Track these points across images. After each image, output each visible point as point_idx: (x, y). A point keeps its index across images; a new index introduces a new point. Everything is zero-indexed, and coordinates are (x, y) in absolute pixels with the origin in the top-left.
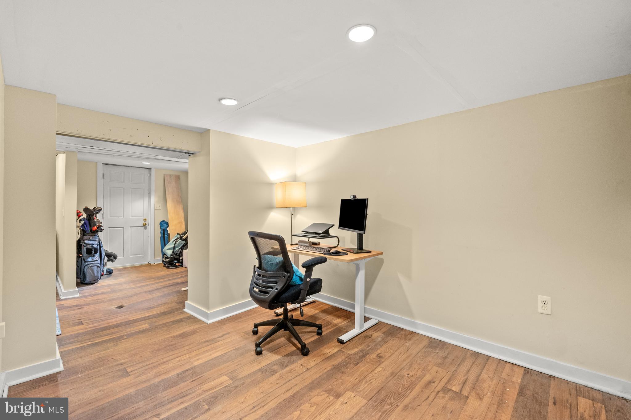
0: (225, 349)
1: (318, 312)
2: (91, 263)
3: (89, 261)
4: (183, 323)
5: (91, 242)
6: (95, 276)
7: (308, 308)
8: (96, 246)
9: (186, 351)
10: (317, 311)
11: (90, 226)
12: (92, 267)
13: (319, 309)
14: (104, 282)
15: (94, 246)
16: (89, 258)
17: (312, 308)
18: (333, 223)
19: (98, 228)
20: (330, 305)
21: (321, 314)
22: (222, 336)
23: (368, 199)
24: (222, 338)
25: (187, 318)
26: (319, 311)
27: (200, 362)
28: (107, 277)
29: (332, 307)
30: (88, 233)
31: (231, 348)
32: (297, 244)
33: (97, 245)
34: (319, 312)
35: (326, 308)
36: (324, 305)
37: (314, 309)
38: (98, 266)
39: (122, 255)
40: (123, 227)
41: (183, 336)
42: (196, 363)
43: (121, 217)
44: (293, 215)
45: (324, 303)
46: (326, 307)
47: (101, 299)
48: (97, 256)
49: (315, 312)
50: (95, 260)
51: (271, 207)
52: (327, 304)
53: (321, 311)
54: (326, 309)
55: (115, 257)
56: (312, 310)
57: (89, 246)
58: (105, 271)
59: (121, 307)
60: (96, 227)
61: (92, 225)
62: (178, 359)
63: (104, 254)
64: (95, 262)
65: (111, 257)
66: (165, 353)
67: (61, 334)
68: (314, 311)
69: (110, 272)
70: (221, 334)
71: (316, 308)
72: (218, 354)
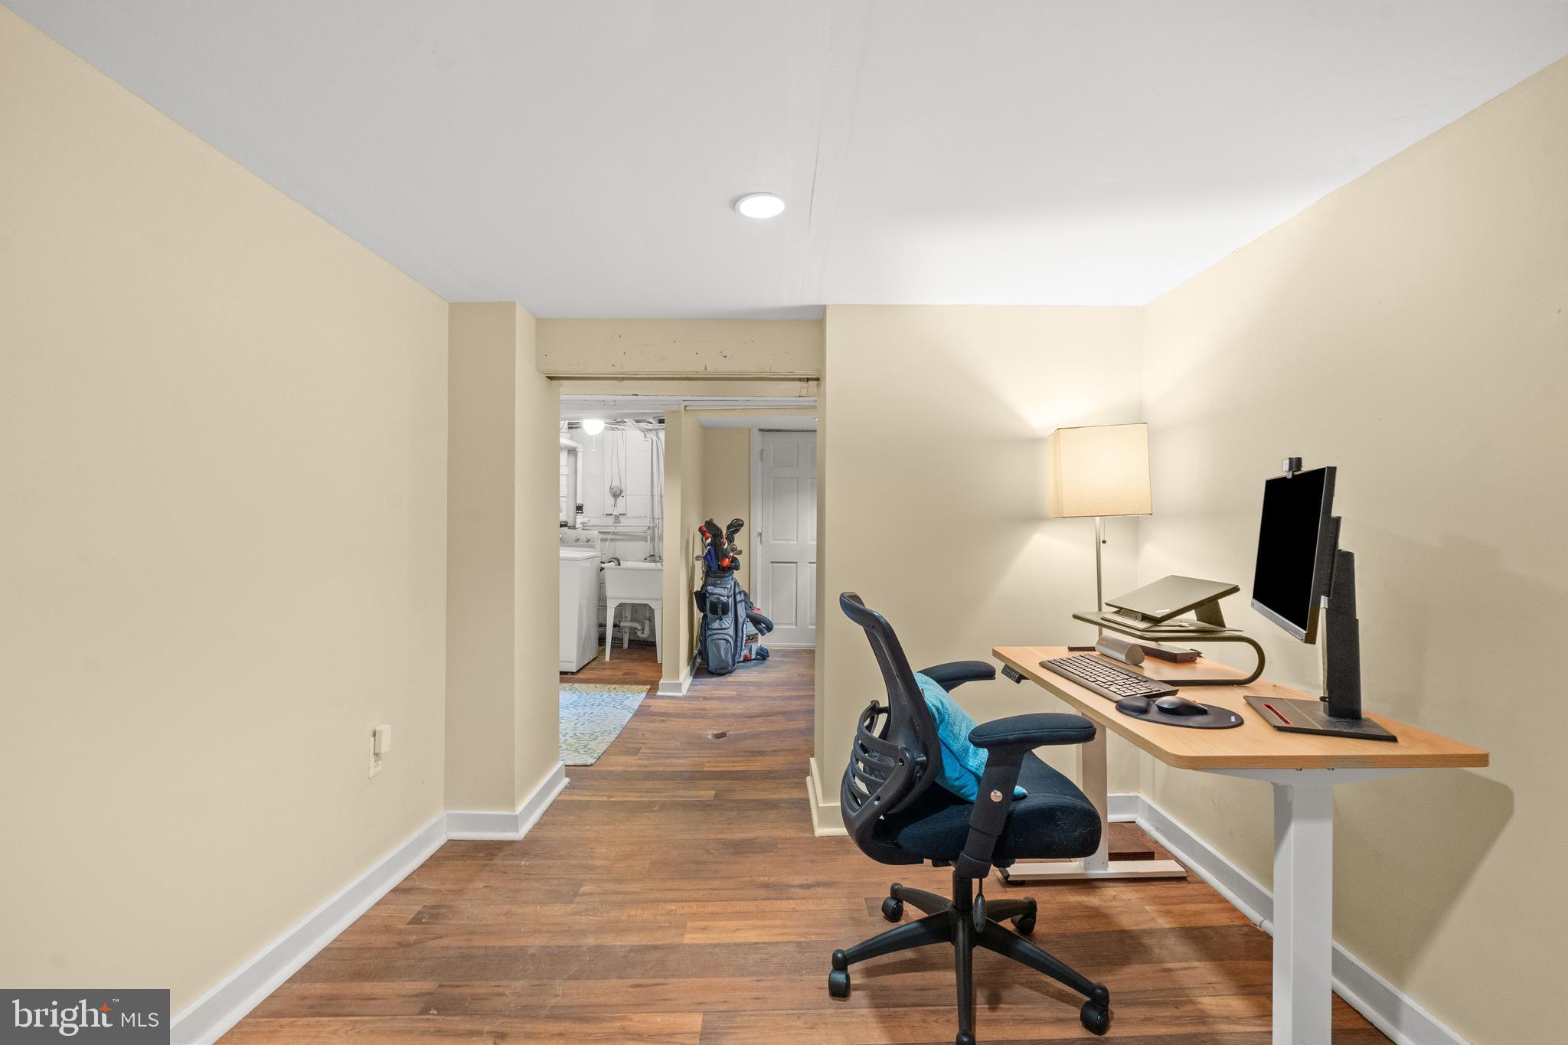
0: (778, 931)
1: (1167, 926)
2: (717, 632)
3: (715, 627)
4: (772, 815)
5: (717, 590)
6: (722, 660)
7: (1142, 895)
8: (724, 599)
9: (702, 893)
10: (1163, 923)
11: (718, 559)
12: (717, 642)
13: (1182, 916)
14: (744, 676)
15: (722, 598)
16: (715, 621)
17: (1155, 901)
18: (1234, 583)
19: (732, 562)
20: (1244, 917)
21: (1171, 941)
22: (809, 887)
23: (1332, 471)
24: (806, 893)
25: (792, 803)
26: (1174, 925)
27: (700, 938)
28: (756, 665)
29: (1246, 929)
30: (715, 572)
31: (795, 935)
32: (1093, 649)
33: (728, 597)
34: (1174, 929)
35: (1215, 923)
36: (1219, 906)
37: (1163, 908)
38: (728, 641)
39: (794, 622)
40: (796, 563)
41: (740, 848)
42: (688, 939)
43: (793, 540)
44: (1104, 542)
45: (1224, 900)
46: (1221, 919)
47: (706, 710)
48: (728, 622)
49: (1153, 919)
50: (724, 626)
51: (1033, 517)
52: (1234, 909)
53: (1182, 929)
54: (1212, 928)
55: (769, 628)
56: (1148, 908)
57: (713, 598)
58: (754, 652)
59: (722, 735)
60: (727, 560)
61: (720, 555)
62: (673, 906)
63: (744, 616)
64: (723, 632)
65: (763, 625)
66: (670, 879)
67: (592, 765)
68: (1155, 915)
69: (763, 655)
70: (811, 879)
71: (1171, 908)
72: (752, 937)
